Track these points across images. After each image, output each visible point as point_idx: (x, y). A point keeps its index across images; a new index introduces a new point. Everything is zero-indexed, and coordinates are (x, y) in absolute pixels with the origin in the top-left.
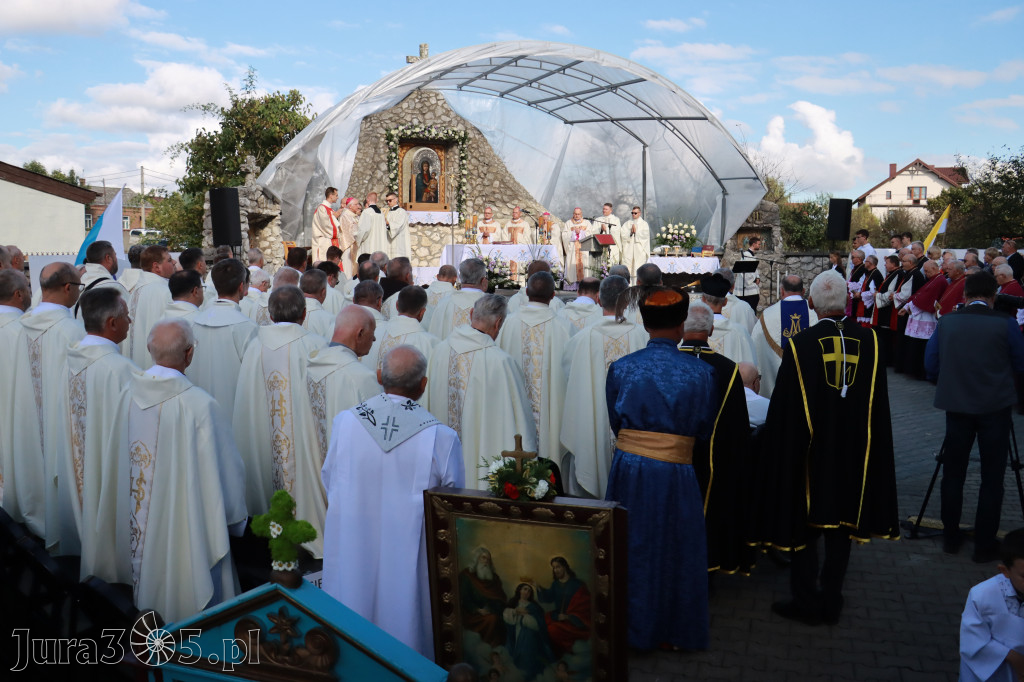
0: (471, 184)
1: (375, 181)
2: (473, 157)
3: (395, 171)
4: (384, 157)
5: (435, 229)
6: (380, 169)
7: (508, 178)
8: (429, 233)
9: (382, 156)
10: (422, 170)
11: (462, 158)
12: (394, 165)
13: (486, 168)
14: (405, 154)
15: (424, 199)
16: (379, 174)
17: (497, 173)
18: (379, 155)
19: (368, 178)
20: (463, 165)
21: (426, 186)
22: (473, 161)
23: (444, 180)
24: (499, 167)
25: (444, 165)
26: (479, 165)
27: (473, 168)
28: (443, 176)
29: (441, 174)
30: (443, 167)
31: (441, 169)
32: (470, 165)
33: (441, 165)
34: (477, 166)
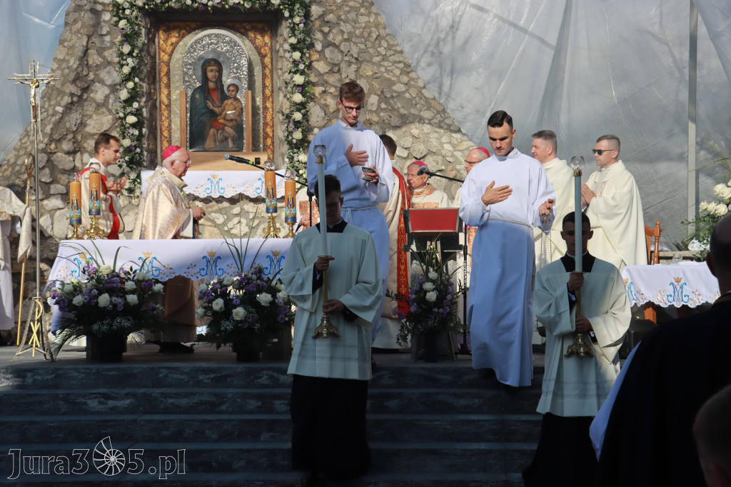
0: (325, 107)
1: (90, 109)
2: (328, 44)
3: (130, 85)
4: (111, 55)
5: (236, 209)
6: (102, 82)
7: (399, 87)
8: (220, 219)
9: (106, 54)
10: (205, 79)
11: (294, 48)
12: (126, 70)
13: (354, 67)
14: (174, 45)
15: (209, 143)
16: (100, 93)
17: (375, 77)
18: (100, 51)
19: (67, 99)
20: (295, 63)
21: (214, 115)
22: (327, 52)
23: (271, 99)
24: (386, 64)
25: (270, 66)
26: (341, 61)
27: (329, 68)
28: (268, 92)
29: (264, 86)
30: (267, 72)
31: (264, 76)
32: (322, 63)
33: (264, 67)
34: (338, 65)
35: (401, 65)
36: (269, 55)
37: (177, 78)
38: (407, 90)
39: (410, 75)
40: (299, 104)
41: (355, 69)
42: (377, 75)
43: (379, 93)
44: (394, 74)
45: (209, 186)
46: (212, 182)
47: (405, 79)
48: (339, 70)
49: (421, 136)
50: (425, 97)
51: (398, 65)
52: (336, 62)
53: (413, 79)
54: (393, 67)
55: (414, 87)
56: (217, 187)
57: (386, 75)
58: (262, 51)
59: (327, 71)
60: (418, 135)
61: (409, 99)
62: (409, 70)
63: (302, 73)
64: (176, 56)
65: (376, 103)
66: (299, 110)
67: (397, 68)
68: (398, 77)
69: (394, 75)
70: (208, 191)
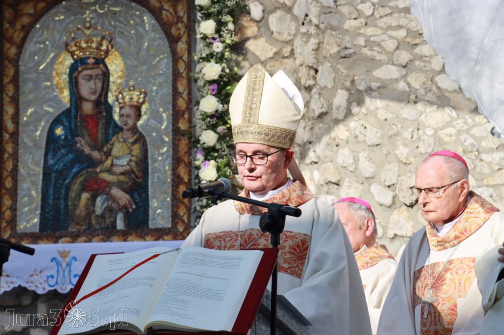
2: (274, 7)
11: (205, 14)
14: (27, 29)
17: (342, 54)
20: (207, 41)
22: (273, 21)
23: (186, 116)
24: (369, 31)
25: (185, 58)
26: (295, 35)
27: (275, 50)
28: (182, 103)
29: (176, 94)
30: (182, 67)
31: (176, 76)
32: (262, 42)
33: (175, 58)
34: (289, 42)
35: (402, 33)
36: (184, 39)
37: (31, 85)
38: (404, 77)
39: (417, 50)
40: (212, 116)
41: (315, 46)
42: (347, 52)
43: (348, 84)
44: (383, 48)
45: (54, 273)
46: (59, 264)
47: (404, 56)
48: (292, 52)
49: (412, 159)
50: (438, 88)
51: (393, 33)
52: (285, 37)
53: (421, 57)
54: (384, 37)
55: (421, 70)
56: (66, 274)
57: (366, 51)
58: (173, 31)
59: (271, 55)
60: (407, 158)
61: (405, 91)
62: (417, 41)
63: (220, 59)
64: (30, 47)
65: (344, 104)
66: (213, 127)
67: (391, 37)
68: (390, 54)
69: (383, 51)
70: (52, 281)
